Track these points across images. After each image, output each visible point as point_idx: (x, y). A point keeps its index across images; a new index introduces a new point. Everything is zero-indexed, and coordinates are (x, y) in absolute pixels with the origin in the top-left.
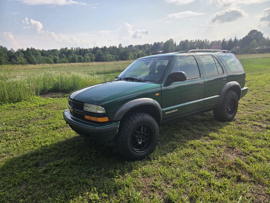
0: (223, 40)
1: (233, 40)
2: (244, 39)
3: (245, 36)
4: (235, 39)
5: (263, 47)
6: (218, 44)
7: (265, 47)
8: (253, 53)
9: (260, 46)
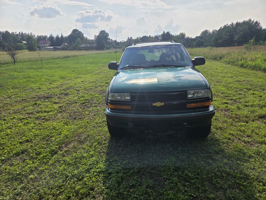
0: (51, 36)
1: (60, 36)
2: (69, 36)
3: (70, 34)
4: (62, 36)
5: (87, 45)
6: (45, 39)
7: (88, 45)
8: (80, 49)
9: (84, 44)
